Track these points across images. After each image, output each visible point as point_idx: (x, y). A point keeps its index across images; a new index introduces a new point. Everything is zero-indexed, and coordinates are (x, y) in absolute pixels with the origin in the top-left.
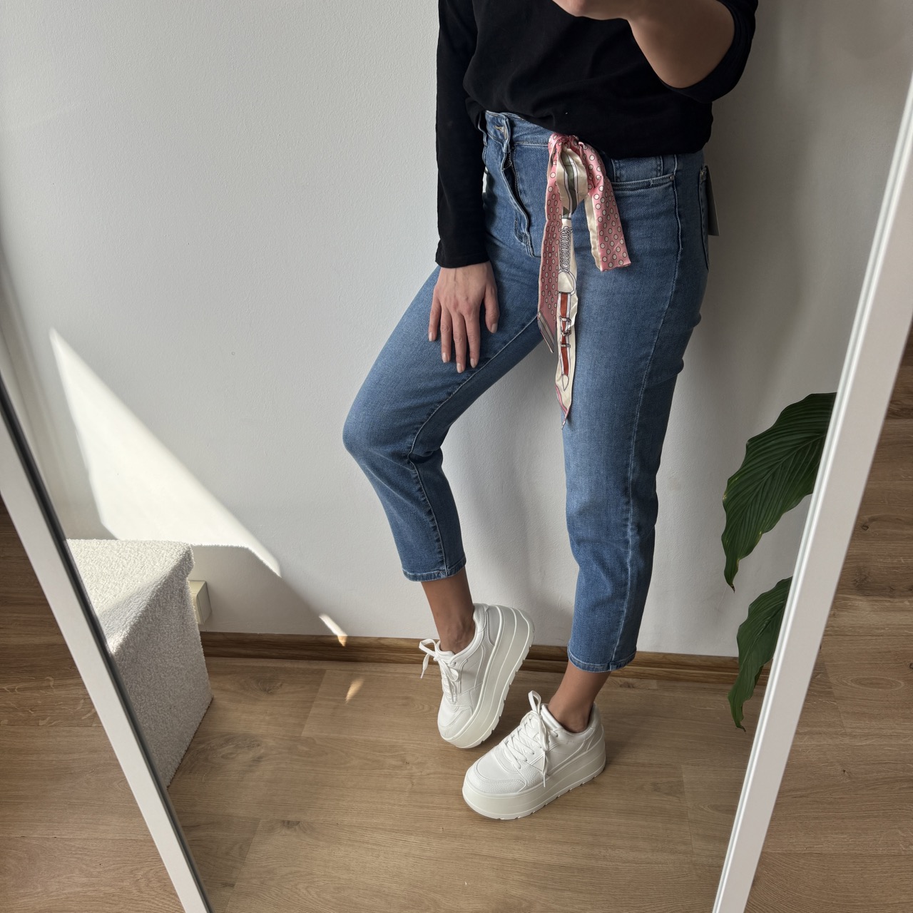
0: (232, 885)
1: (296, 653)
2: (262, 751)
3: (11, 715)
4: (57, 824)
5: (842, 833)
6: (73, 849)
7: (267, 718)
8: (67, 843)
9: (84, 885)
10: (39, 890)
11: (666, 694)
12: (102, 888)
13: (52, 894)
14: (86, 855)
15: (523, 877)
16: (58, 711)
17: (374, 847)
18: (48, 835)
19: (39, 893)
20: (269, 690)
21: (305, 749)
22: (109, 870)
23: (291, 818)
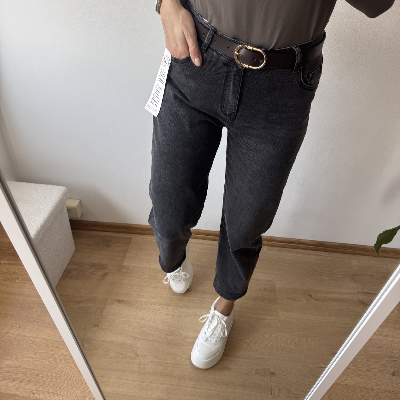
3: (4, 276)
4: (22, 329)
5: (358, 377)
6: (29, 341)
8: (26, 338)
9: (33, 358)
10: (13, 358)
12: (40, 360)
14: (34, 344)
16: (24, 276)
18: (18, 333)
22: (44, 353)
23: (120, 299)
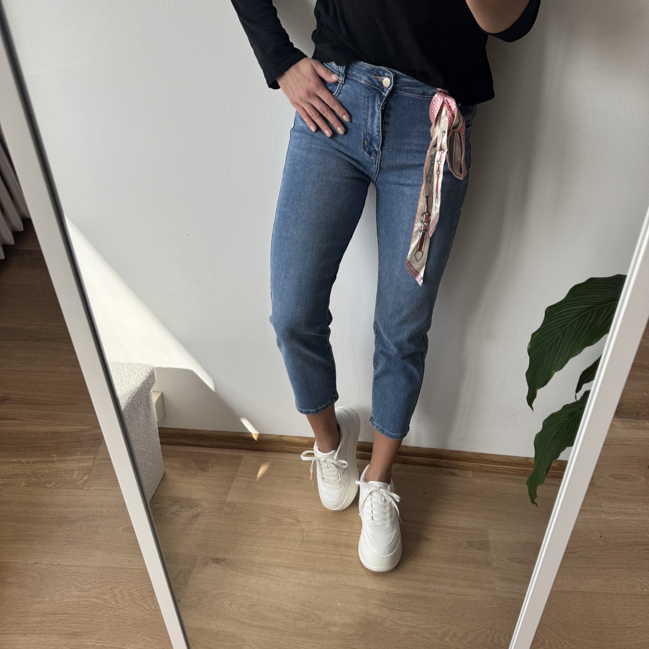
0: (179, 601)
1: (222, 443)
2: (199, 510)
3: (27, 480)
4: (59, 555)
5: (598, 579)
6: (71, 572)
7: (203, 488)
8: (67, 568)
9: (78, 597)
10: (47, 599)
11: (479, 481)
12: (91, 599)
13: (57, 602)
14: (80, 576)
15: (378, 602)
16: (59, 478)
17: (276, 578)
18: (53, 562)
19: (47, 601)
20: (203, 469)
21: (228, 510)
22: (96, 587)
23: (219, 556)
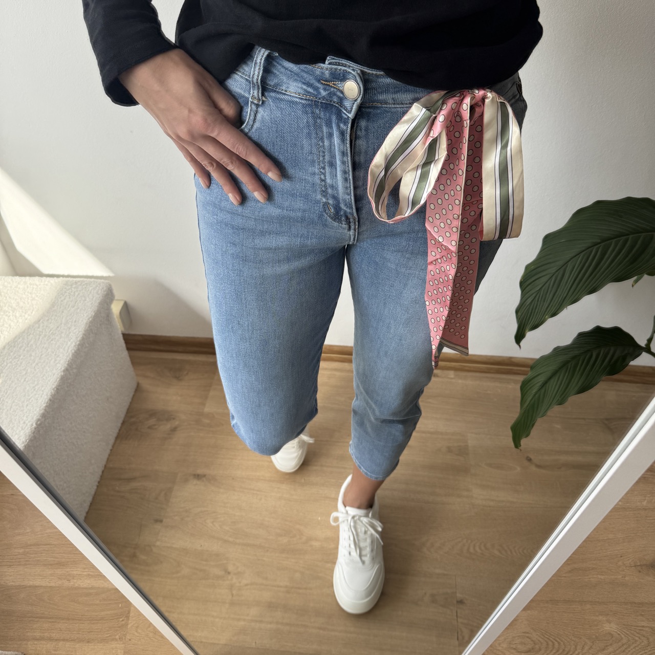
0: (161, 521)
1: (197, 349)
2: (177, 423)
7: (179, 398)
10: (28, 531)
11: (460, 381)
13: (38, 533)
17: (258, 493)
19: (28, 533)
20: (178, 377)
21: (207, 421)
23: (199, 472)
